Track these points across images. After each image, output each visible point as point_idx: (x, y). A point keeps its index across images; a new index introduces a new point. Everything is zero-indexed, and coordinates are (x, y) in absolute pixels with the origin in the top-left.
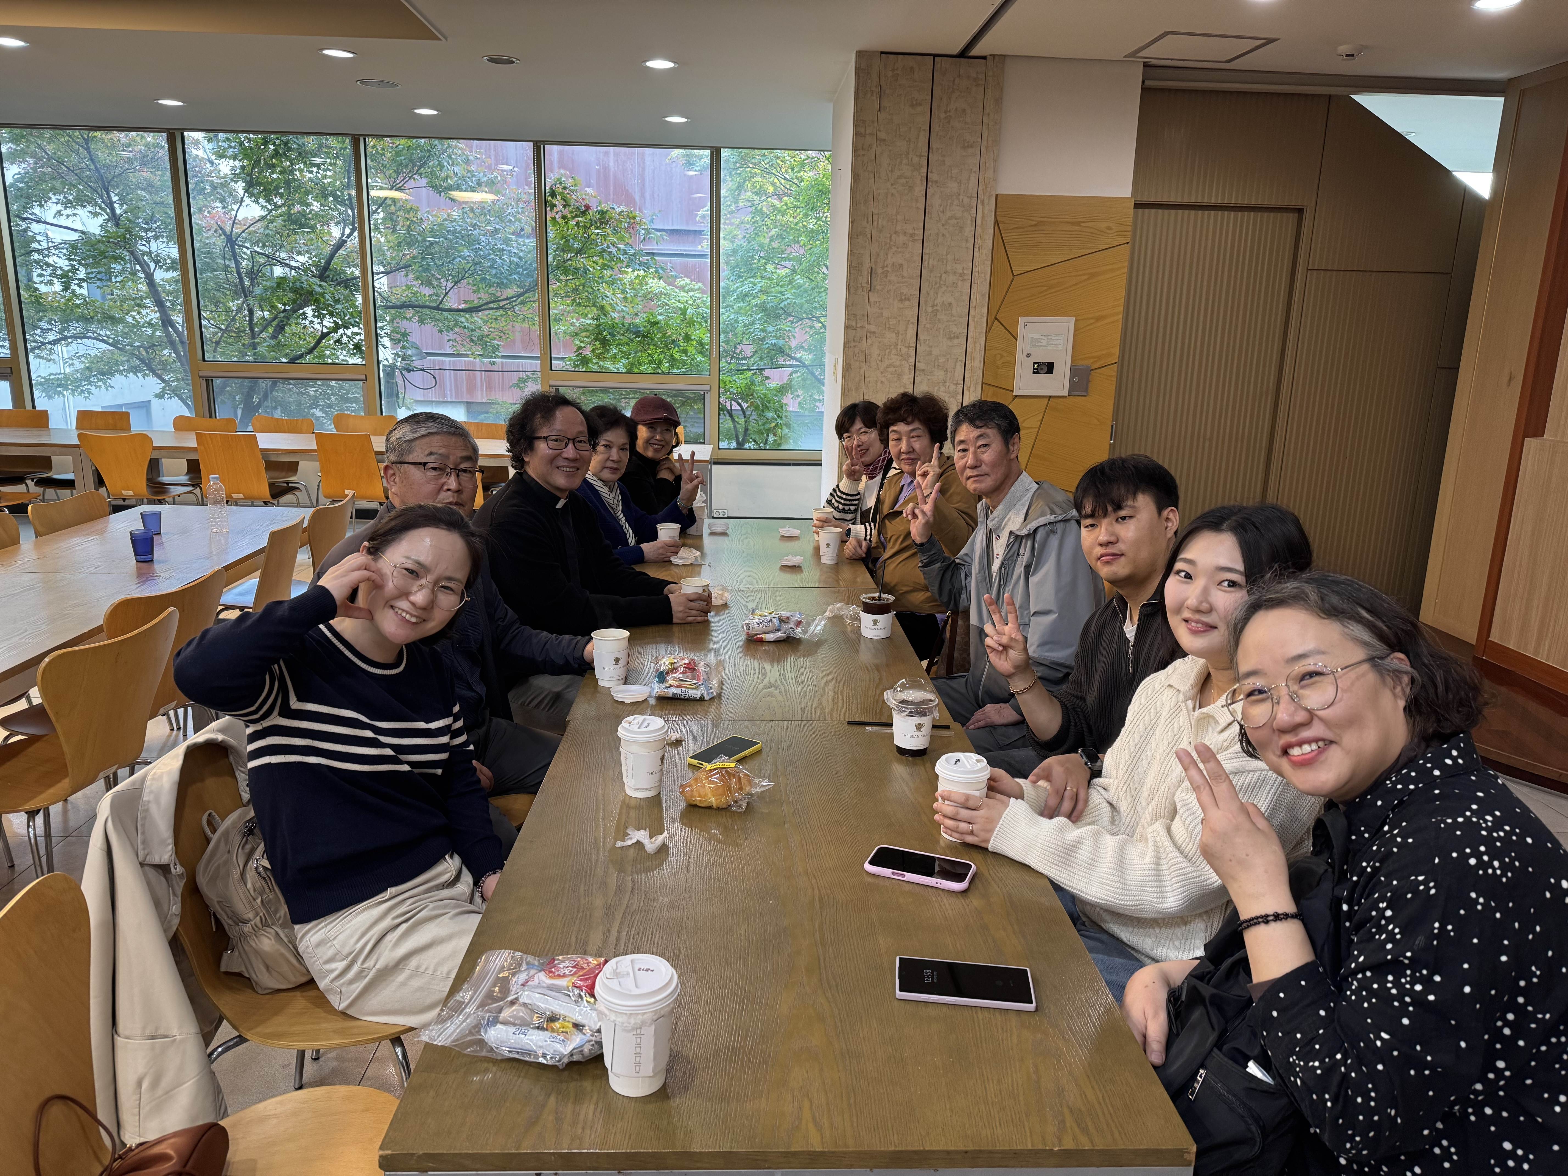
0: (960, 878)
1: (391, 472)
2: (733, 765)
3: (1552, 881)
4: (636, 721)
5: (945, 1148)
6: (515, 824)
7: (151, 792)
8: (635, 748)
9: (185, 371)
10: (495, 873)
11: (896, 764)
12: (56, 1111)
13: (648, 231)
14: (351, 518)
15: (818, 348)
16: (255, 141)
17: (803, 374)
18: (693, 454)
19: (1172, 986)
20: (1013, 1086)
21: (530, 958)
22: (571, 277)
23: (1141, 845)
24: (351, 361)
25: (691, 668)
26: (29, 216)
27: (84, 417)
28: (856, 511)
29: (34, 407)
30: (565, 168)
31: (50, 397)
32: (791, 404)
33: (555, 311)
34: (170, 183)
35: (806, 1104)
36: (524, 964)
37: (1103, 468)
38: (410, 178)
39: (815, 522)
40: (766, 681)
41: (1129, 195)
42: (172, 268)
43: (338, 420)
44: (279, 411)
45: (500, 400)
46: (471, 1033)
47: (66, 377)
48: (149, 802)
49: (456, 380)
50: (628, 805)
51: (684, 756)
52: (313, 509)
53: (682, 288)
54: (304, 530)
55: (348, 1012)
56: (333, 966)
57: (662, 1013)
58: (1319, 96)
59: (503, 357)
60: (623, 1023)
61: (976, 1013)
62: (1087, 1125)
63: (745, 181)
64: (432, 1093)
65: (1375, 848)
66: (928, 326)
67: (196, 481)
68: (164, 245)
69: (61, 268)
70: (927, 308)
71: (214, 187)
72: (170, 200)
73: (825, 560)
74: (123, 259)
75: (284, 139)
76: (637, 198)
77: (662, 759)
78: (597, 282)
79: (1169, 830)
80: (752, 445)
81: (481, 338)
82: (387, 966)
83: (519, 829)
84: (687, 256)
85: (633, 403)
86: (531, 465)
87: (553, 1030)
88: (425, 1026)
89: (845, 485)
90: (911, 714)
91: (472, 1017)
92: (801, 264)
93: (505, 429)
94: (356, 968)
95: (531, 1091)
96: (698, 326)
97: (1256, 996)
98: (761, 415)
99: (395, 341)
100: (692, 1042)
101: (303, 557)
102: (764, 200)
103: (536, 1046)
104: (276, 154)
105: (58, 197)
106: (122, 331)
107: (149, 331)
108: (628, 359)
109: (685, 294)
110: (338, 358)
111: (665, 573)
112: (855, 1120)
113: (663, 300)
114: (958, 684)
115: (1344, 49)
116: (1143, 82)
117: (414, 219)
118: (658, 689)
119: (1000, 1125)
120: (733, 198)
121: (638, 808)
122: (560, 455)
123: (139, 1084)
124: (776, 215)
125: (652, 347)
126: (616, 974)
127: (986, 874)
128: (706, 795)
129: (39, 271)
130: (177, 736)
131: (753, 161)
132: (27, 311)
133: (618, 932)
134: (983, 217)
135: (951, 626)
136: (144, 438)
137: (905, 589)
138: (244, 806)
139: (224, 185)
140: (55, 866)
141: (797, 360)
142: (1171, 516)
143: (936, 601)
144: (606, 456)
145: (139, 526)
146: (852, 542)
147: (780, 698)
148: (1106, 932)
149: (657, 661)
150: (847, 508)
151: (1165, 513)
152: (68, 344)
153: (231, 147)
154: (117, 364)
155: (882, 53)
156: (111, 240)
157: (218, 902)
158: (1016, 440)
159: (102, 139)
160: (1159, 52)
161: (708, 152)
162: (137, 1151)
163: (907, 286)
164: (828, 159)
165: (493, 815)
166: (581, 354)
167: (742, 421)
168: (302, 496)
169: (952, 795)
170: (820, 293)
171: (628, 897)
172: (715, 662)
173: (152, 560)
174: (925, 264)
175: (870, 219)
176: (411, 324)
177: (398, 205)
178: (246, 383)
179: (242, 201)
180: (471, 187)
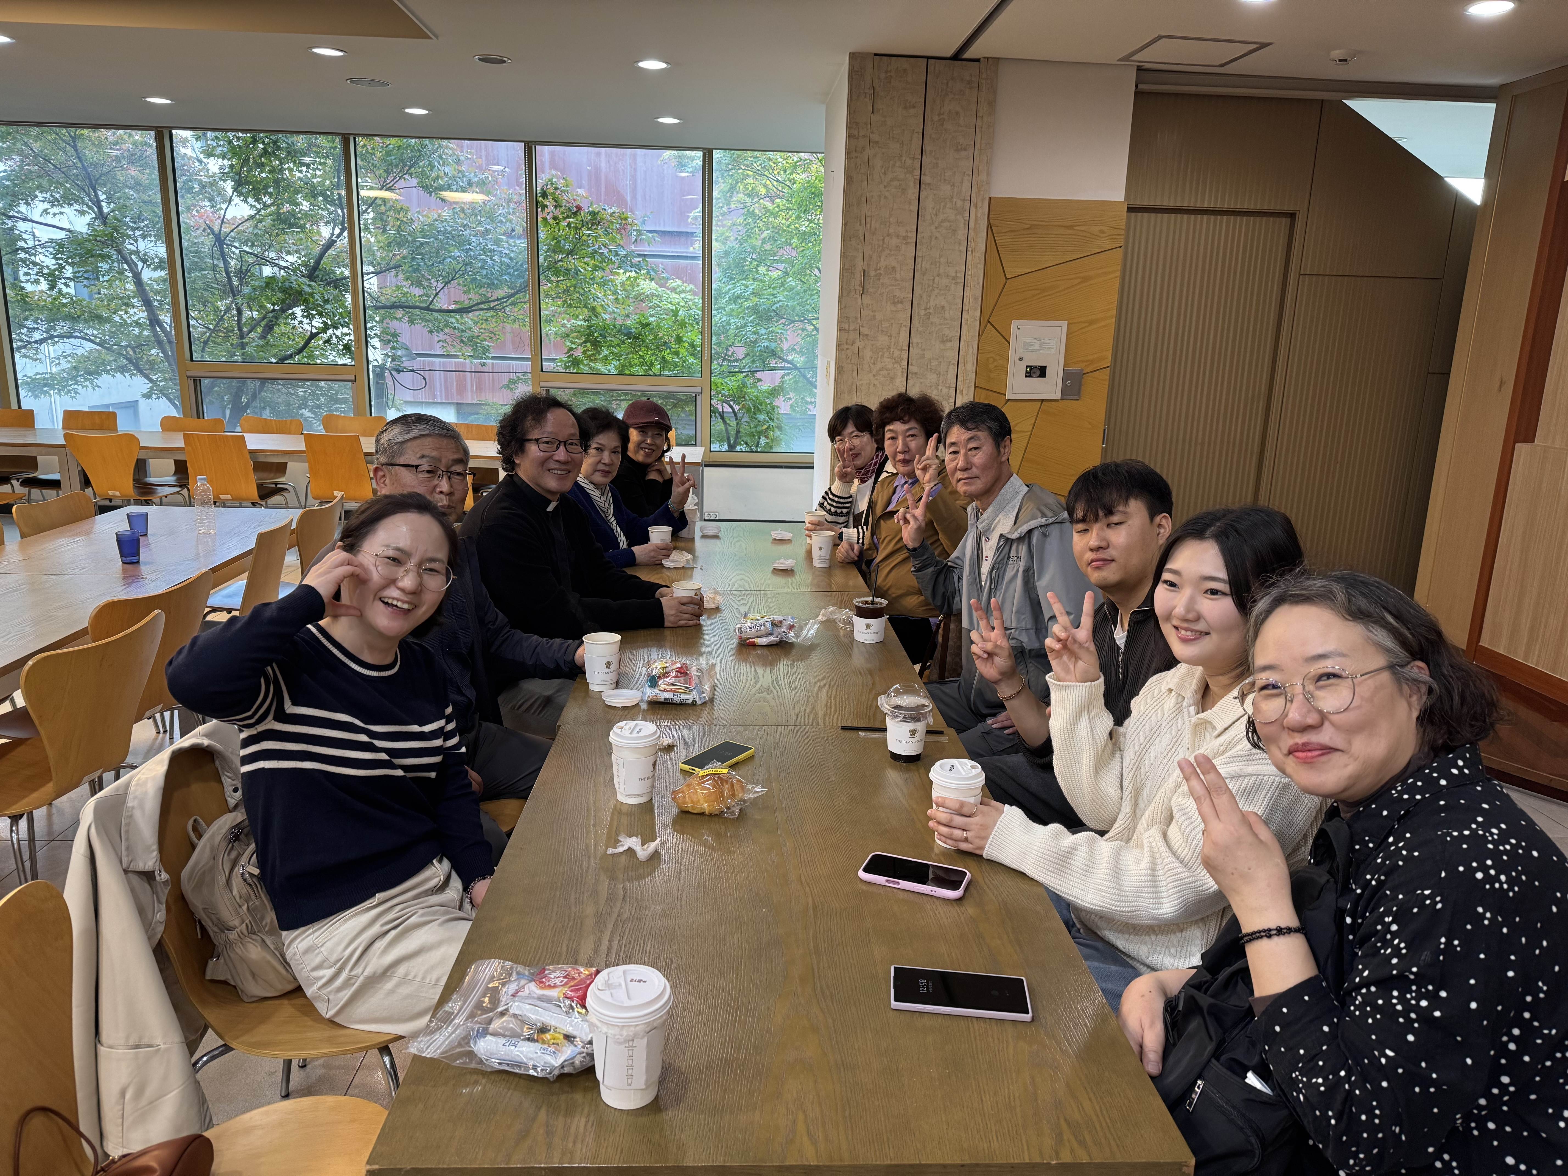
0: (955, 886)
1: (380, 473)
2: (726, 771)
3: (1558, 895)
4: (627, 727)
5: (941, 1162)
6: (505, 829)
7: (135, 798)
8: (627, 754)
9: (173, 371)
10: (484, 879)
11: (890, 770)
12: (38, 1122)
13: (639, 232)
14: (340, 519)
15: (810, 352)
16: (244, 139)
17: (795, 377)
18: (684, 456)
19: (1169, 996)
20: (1009, 1098)
21: (520, 968)
22: (562, 278)
23: (1136, 851)
24: (340, 362)
25: (683, 672)
26: (16, 214)
27: (71, 417)
28: (848, 513)
29: (20, 406)
30: (556, 169)
31: (36, 397)
32: (783, 406)
33: (546, 312)
34: (158, 182)
35: (801, 1116)
36: (514, 974)
37: (1096, 472)
38: (400, 178)
39: (808, 525)
40: (758, 685)
41: (1122, 198)
42: (160, 267)
43: (328, 422)
44: (267, 411)
45: (490, 402)
46: (460, 1045)
47: (53, 377)
48: (133, 808)
49: (446, 381)
50: (619, 810)
51: (676, 762)
52: (300, 512)
53: (673, 290)
54: (293, 532)
55: (336, 1020)
56: (321, 973)
57: (655, 1025)
58: (1311, 101)
59: (494, 358)
60: (615, 1035)
61: (972, 1023)
62: (1084, 1138)
63: (737, 183)
64: (421, 1106)
65: (1379, 861)
66: (920, 329)
67: (184, 482)
68: (152, 244)
69: (47, 267)
70: (919, 312)
71: (203, 186)
72: (158, 199)
73: (817, 563)
74: (109, 257)
75: (273, 137)
76: (629, 199)
77: (654, 765)
78: (588, 283)
79: (1165, 836)
80: (743, 447)
81: (471, 338)
82: (375, 973)
83: (509, 834)
84: (679, 257)
85: (625, 405)
86: (522, 467)
87: (544, 1042)
88: (415, 1035)
89: (837, 488)
90: (905, 720)
91: (462, 1028)
92: (793, 266)
93: (495, 431)
94: (344, 976)
95: (521, 1103)
96: (689, 328)
97: (1258, 1010)
98: (753, 418)
99: (385, 342)
100: (684, 1053)
101: (292, 558)
102: (756, 202)
103: (526, 1058)
104: (265, 152)
105: (45, 195)
106: (109, 330)
107: (137, 331)
108: (619, 360)
109: (677, 296)
110: (327, 358)
111: (656, 576)
112: (850, 1133)
113: (654, 301)
114: (951, 689)
115: (1337, 54)
116: (1137, 86)
117: (405, 219)
118: (650, 693)
119: (997, 1138)
120: (726, 199)
121: (630, 814)
122: (551, 457)
123: (123, 1094)
124: (769, 217)
125: (643, 349)
126: (608, 985)
127: (980, 880)
128: (698, 801)
129: (25, 270)
130: (163, 739)
131: (745, 162)
132: (13, 309)
133: (610, 941)
134: (976, 220)
135: (944, 630)
136: (131, 439)
137: (899, 592)
138: (230, 812)
139: (212, 184)
140: (39, 870)
141: (789, 362)
142: (1164, 522)
143: (929, 604)
144: (598, 459)
145: (125, 527)
146: (844, 546)
147: (773, 703)
148: (1102, 939)
149: (648, 664)
150: (839, 511)
151: (1158, 519)
152: (54, 344)
153: (220, 146)
154: (103, 364)
155: (876, 55)
156: (98, 239)
157: (204, 909)
158: (1008, 442)
159: (89, 137)
160: (1152, 56)
161: (700, 154)
162: (119, 1164)
163: (900, 289)
164: (820, 161)
165: (484, 820)
166: (572, 355)
167: (733, 423)
168: (290, 497)
169: (947, 801)
170: (812, 295)
171: (619, 905)
172: (707, 667)
173: (138, 562)
174: (918, 267)
175: (863, 221)
176: (401, 325)
177: (388, 205)
178: (235, 383)
179: (230, 200)
180: (462, 187)
